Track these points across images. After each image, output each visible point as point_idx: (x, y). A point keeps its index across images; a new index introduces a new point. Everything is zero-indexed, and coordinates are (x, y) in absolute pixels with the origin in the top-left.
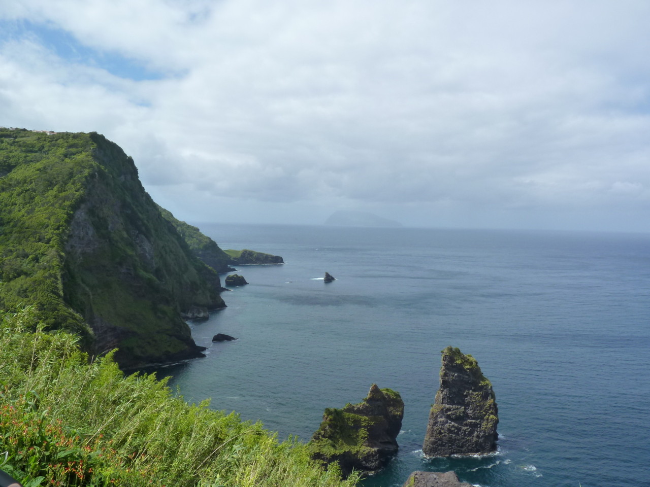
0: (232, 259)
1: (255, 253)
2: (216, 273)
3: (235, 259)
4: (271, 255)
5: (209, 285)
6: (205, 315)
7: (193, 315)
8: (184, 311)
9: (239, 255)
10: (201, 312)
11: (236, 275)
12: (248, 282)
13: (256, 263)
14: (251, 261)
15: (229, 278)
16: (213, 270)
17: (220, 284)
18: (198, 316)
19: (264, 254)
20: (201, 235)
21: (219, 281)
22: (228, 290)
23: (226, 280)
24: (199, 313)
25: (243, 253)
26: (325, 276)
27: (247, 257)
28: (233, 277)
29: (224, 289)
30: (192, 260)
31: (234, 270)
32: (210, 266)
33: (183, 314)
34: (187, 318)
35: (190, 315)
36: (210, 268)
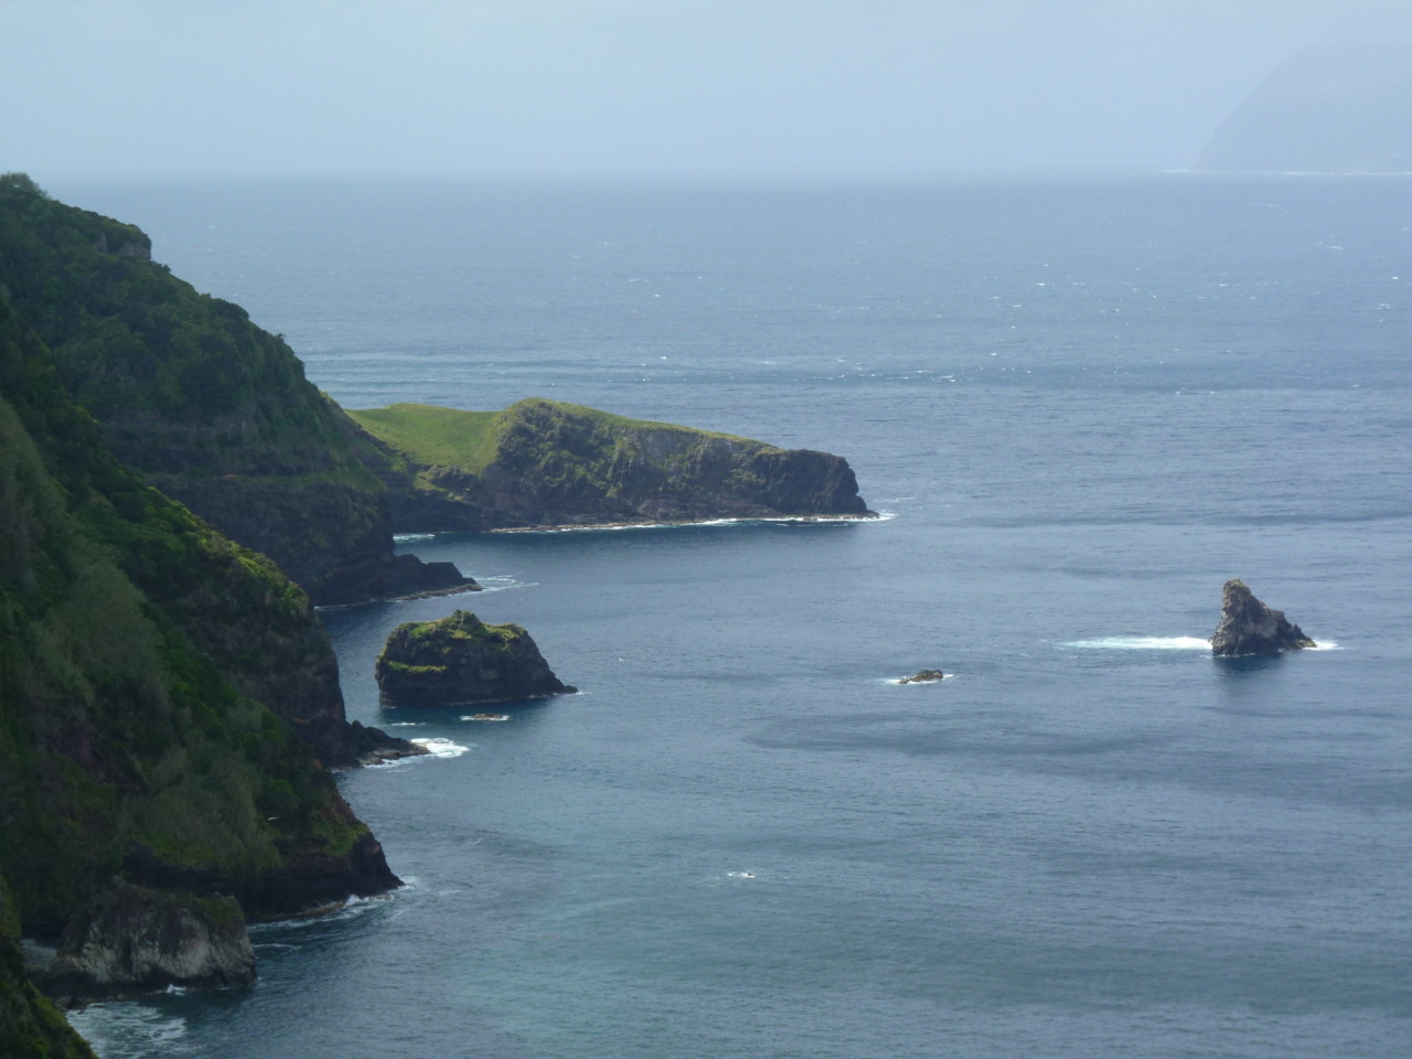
0: (423, 483)
1: (618, 427)
2: (302, 603)
3: (452, 480)
4: (751, 448)
5: (250, 711)
6: (224, 960)
7: (126, 960)
8: (48, 931)
9: (482, 455)
10: (192, 934)
11: (471, 621)
12: (565, 682)
13: (631, 515)
14: (583, 500)
15: (403, 647)
16: (278, 577)
17: (336, 699)
18: (166, 964)
19: (693, 437)
20: (166, 287)
21: (332, 674)
22: (402, 748)
23: (383, 668)
24: (173, 941)
25: (520, 430)
26: (1219, 620)
27: (554, 469)
28: (440, 635)
29: (367, 743)
30: (97, 499)
31: (446, 578)
32: (249, 543)
33: (41, 956)
34: (84, 990)
35: (99, 962)
36: (252, 563)
